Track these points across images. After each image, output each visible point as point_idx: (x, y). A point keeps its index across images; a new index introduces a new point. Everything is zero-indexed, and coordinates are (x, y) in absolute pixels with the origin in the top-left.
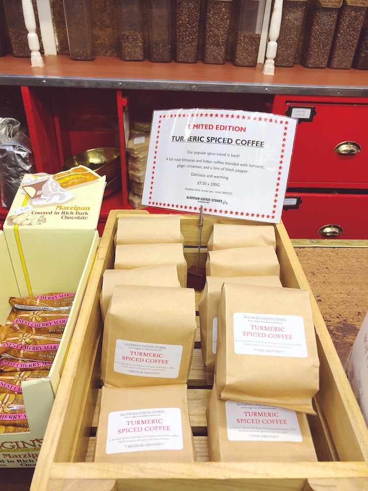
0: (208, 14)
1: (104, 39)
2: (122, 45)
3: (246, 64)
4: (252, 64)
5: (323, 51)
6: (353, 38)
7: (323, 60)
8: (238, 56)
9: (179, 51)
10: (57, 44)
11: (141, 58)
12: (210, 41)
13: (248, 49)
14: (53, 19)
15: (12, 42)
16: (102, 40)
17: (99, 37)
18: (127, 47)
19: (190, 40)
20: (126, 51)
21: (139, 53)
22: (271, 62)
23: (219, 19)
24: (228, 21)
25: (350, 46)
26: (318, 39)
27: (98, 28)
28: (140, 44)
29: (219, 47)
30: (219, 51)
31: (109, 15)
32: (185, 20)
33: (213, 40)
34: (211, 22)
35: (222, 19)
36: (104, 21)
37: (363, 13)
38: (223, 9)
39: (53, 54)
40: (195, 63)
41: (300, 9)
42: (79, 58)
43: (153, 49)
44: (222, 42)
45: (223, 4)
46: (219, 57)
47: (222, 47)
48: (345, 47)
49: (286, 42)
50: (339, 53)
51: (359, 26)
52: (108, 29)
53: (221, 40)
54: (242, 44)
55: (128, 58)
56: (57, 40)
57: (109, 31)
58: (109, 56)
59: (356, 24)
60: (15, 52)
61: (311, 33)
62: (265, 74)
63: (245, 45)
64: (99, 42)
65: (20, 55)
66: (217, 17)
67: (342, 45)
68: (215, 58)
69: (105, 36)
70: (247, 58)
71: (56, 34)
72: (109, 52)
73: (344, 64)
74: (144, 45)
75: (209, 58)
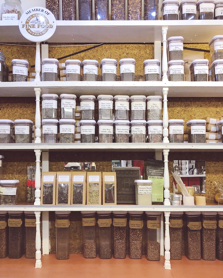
0: (131, 234)
1: (75, 245)
2: (85, 250)
3: (154, 259)
4: (157, 260)
5: (197, 251)
6: (212, 244)
7: (198, 256)
8: (149, 255)
9: (116, 252)
10: (50, 248)
11: (95, 257)
12: (133, 247)
13: (154, 252)
14: (49, 237)
15: (27, 251)
16: (74, 246)
17: (73, 244)
18: (87, 251)
19: (122, 247)
20: (87, 253)
21: (94, 254)
22: (168, 262)
23: (136, 237)
24: (141, 237)
25: (212, 248)
26: (192, 245)
27: (72, 240)
28: (94, 250)
29: (138, 250)
30: (138, 252)
31: (78, 233)
32: (118, 238)
33: (134, 246)
34: (132, 238)
35: (138, 237)
36: (76, 236)
37: (214, 231)
38: (138, 232)
39: (47, 254)
40: (125, 258)
41: (179, 231)
42: (61, 258)
43: (101, 252)
44: (139, 247)
45: (138, 230)
46: (138, 255)
47: (140, 250)
48: (209, 249)
49: (174, 247)
50: (206, 251)
51: (214, 238)
52: (77, 240)
53: (138, 247)
54: (151, 249)
55: (87, 257)
56: (50, 246)
57: (78, 241)
58: (77, 253)
59: (212, 237)
60: (27, 256)
61: (188, 242)
62: (165, 268)
63: (152, 250)
64: (72, 246)
65: (30, 257)
66: (135, 236)
67: (207, 247)
68: (136, 256)
69: (76, 244)
70: (154, 256)
71: (50, 243)
72: (77, 251)
73: (211, 258)
74: (96, 250)
75: (133, 256)
